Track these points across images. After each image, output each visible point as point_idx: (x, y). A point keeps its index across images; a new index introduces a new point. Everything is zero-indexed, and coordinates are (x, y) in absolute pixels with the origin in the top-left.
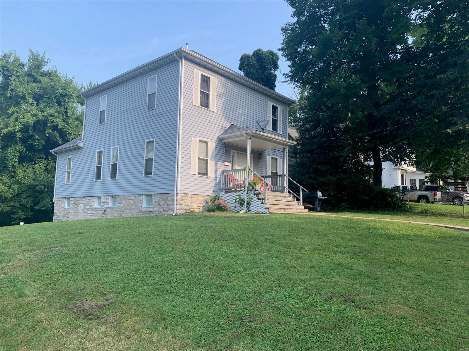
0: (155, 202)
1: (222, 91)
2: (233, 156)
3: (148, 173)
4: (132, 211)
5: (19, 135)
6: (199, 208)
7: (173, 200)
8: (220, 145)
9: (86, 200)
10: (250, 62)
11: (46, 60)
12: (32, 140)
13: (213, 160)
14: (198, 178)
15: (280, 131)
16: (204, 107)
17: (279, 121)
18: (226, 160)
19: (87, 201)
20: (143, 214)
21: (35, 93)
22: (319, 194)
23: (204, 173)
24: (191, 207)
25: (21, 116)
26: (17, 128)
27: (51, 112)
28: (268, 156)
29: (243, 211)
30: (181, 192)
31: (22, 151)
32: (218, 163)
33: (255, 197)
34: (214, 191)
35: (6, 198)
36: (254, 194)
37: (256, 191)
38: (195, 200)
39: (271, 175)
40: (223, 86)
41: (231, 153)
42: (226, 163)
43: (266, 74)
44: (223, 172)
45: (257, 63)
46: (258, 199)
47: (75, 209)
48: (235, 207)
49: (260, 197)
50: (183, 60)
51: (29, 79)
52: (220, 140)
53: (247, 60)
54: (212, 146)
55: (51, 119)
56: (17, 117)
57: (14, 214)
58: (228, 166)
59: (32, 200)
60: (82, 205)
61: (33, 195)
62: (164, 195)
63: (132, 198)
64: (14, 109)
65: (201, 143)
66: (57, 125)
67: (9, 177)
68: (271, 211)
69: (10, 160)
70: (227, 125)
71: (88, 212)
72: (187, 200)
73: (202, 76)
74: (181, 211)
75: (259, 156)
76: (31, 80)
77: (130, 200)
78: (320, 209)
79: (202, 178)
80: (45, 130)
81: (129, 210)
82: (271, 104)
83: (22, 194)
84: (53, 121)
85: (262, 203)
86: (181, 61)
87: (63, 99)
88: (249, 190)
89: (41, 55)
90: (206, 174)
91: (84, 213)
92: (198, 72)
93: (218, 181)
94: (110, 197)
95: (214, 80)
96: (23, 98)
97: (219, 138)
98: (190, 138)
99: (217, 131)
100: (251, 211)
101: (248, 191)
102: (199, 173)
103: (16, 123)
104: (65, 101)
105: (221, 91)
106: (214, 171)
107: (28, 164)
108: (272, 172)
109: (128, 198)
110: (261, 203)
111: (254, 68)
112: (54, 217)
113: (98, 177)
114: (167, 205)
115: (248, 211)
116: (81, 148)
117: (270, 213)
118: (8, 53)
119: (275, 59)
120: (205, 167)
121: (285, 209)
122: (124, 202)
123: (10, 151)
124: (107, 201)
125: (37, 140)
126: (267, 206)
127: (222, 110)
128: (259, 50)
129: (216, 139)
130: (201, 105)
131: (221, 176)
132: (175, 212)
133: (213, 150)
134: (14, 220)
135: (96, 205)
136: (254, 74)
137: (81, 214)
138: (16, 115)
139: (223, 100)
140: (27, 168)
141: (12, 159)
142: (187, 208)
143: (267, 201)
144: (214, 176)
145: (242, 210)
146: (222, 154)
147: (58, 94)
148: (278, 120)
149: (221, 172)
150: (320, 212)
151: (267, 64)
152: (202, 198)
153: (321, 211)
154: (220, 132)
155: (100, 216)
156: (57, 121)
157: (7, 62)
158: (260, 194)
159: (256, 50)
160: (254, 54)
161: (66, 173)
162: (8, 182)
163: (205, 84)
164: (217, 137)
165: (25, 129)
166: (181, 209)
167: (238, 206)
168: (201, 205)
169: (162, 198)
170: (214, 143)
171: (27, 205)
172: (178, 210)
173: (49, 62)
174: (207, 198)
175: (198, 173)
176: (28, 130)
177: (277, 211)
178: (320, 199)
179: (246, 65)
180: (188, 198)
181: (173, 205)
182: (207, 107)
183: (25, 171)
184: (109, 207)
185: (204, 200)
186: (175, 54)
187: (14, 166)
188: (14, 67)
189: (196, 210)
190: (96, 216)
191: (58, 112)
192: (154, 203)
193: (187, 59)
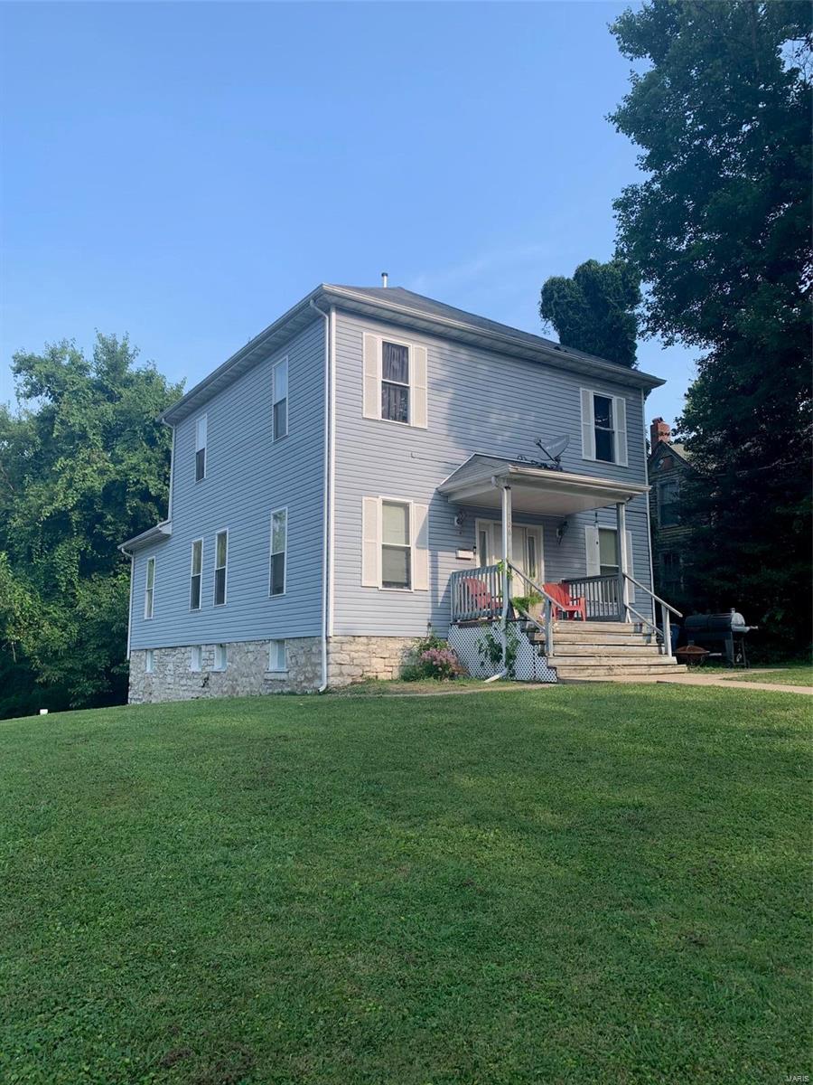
0: (291, 658)
1: (442, 373)
2: (483, 535)
3: (277, 589)
4: (252, 679)
5: (75, 517)
6: (390, 669)
7: (320, 652)
8: (443, 509)
9: (178, 654)
10: (564, 297)
11: (130, 352)
12: (102, 524)
13: (426, 549)
14: (382, 596)
15: (622, 459)
16: (395, 419)
17: (616, 435)
18: (461, 545)
19: (179, 656)
20: (270, 688)
21: (109, 423)
22: (737, 619)
23: (398, 580)
24: (368, 669)
25: (78, 475)
26: (71, 502)
27: (134, 461)
28: (587, 527)
29: (497, 677)
30: (338, 632)
31: (86, 549)
32: (440, 553)
33: (524, 638)
34: (429, 625)
35: (56, 653)
36: (523, 631)
37: (528, 623)
38: (379, 650)
39: (599, 574)
40: (445, 362)
41: (477, 525)
42: (462, 554)
43: (607, 319)
44: (454, 576)
45: (586, 295)
46: (533, 643)
47: (161, 676)
48: (482, 664)
49: (537, 637)
50: (334, 314)
51: (99, 395)
52: (443, 496)
53: (558, 293)
54: (420, 513)
55: (133, 477)
56: (72, 479)
57: (72, 685)
58: (469, 559)
59: (108, 653)
60: (171, 666)
61: (110, 643)
62: (306, 640)
63: (251, 648)
64: (65, 463)
65: (387, 508)
66: (147, 488)
67: (63, 606)
68: (563, 674)
69: (62, 570)
70: (463, 458)
71: (182, 683)
72: (355, 652)
73: (387, 346)
74: (342, 679)
75: (559, 527)
76: (101, 397)
77: (248, 652)
78: (742, 660)
79: (396, 594)
80: (125, 501)
81: (246, 677)
82: (591, 393)
83: (89, 641)
84: (138, 480)
85: (542, 654)
86: (327, 318)
87: (160, 431)
88: (511, 621)
89: (121, 342)
90: (408, 584)
91: (174, 683)
92: (374, 340)
93: (440, 599)
94: (215, 648)
95: (421, 354)
96: (83, 436)
97: (439, 492)
98: (357, 498)
99: (434, 474)
100: (518, 676)
101: (507, 622)
102: (386, 584)
103: (70, 491)
104: (163, 435)
105: (439, 377)
106: (429, 575)
107: (101, 577)
108: (602, 568)
109: (246, 648)
110: (539, 655)
111: (576, 307)
112: (130, 693)
113: (196, 603)
114: (311, 665)
115: (511, 676)
116: (167, 537)
117: (560, 681)
118: (58, 346)
119: (630, 281)
120: (405, 566)
121: (610, 668)
122: (238, 658)
123: (61, 551)
124: (212, 656)
125: (111, 524)
126: (553, 662)
127: (445, 421)
128: (589, 263)
129: (431, 496)
130: (387, 414)
131: (449, 585)
132: (326, 683)
133: (425, 521)
134: (75, 700)
135: (195, 668)
136: (578, 323)
137: (171, 686)
138: (67, 474)
139: (445, 398)
140: (100, 586)
141: (65, 568)
142: (358, 671)
143: (551, 649)
144: (428, 587)
145: (496, 672)
146: (447, 532)
147: (148, 423)
148: (613, 432)
149: (448, 577)
150: (743, 667)
151: (608, 294)
152: (399, 645)
153: (745, 664)
154: (444, 476)
155: (200, 692)
156: (145, 481)
157: (58, 365)
158: (535, 630)
159: (581, 264)
160: (577, 276)
161: (147, 594)
162: (62, 618)
163: (396, 364)
164: (434, 491)
165: (87, 502)
166: (341, 674)
167: (488, 661)
168: (396, 662)
169: (302, 648)
170: (427, 507)
171: (99, 665)
172: (332, 679)
173: (137, 354)
174: (410, 643)
175: (384, 583)
176: (92, 502)
177: (583, 676)
178: (738, 635)
179: (556, 304)
180: (359, 645)
181: (321, 664)
182: (405, 419)
183: (94, 592)
184: (215, 669)
185: (404, 649)
186: (312, 301)
187: (70, 583)
188: (67, 374)
189: (382, 676)
190: (193, 691)
191: (149, 461)
192: (289, 662)
193: (342, 310)
